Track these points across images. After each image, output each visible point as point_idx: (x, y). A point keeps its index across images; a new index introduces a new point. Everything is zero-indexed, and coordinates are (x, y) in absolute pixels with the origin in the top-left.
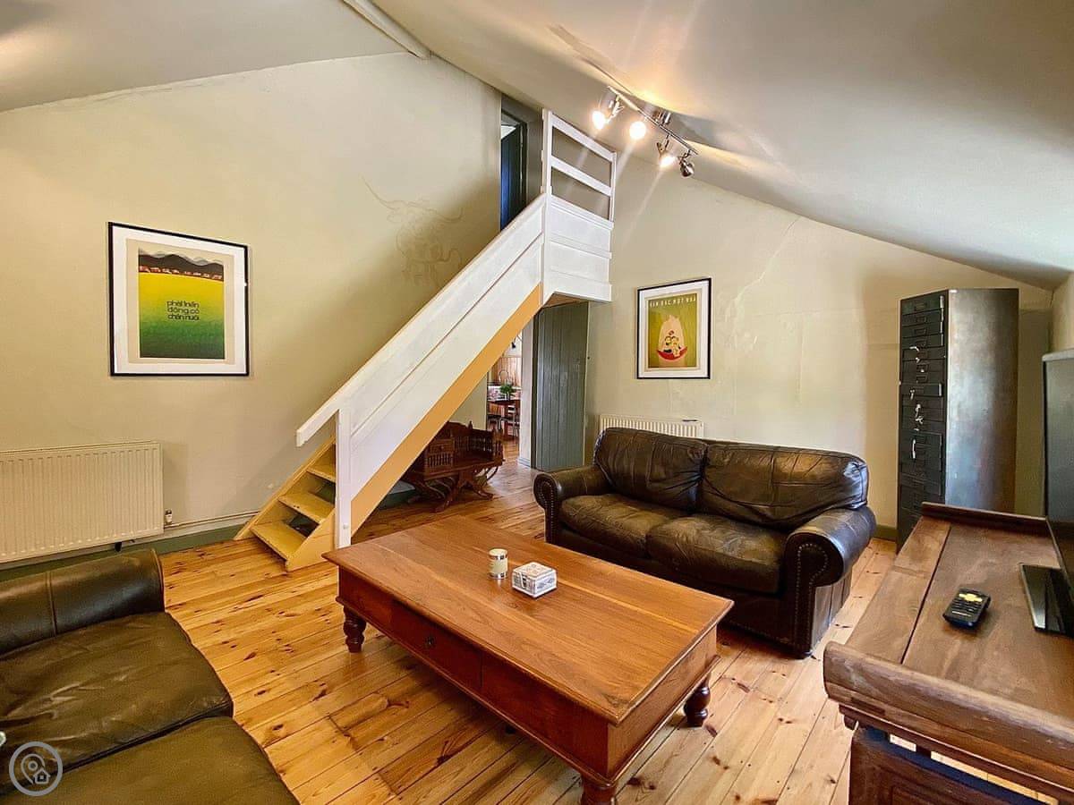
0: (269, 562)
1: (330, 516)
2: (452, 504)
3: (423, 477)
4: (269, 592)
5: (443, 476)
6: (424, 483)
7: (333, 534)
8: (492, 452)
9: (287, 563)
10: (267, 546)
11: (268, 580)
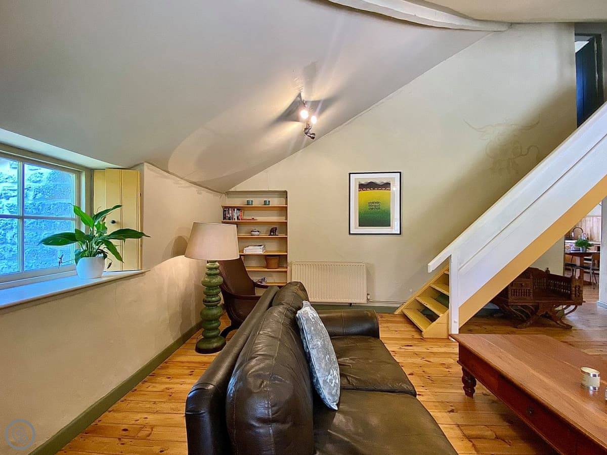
0: (413, 330)
1: (446, 314)
2: (532, 325)
3: (508, 302)
4: (415, 345)
5: (523, 304)
6: (508, 306)
7: (448, 324)
8: (571, 293)
9: (423, 333)
10: (411, 321)
11: (413, 339)
